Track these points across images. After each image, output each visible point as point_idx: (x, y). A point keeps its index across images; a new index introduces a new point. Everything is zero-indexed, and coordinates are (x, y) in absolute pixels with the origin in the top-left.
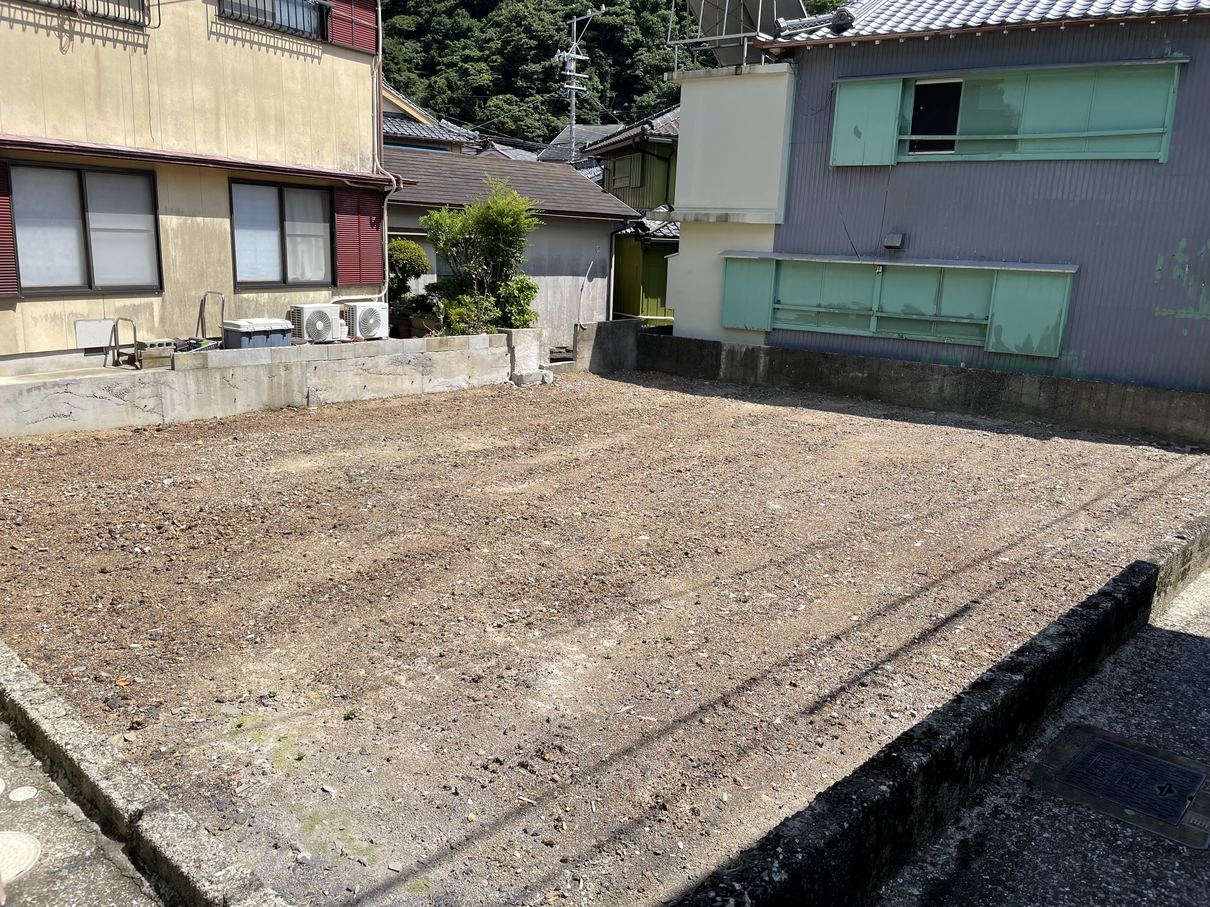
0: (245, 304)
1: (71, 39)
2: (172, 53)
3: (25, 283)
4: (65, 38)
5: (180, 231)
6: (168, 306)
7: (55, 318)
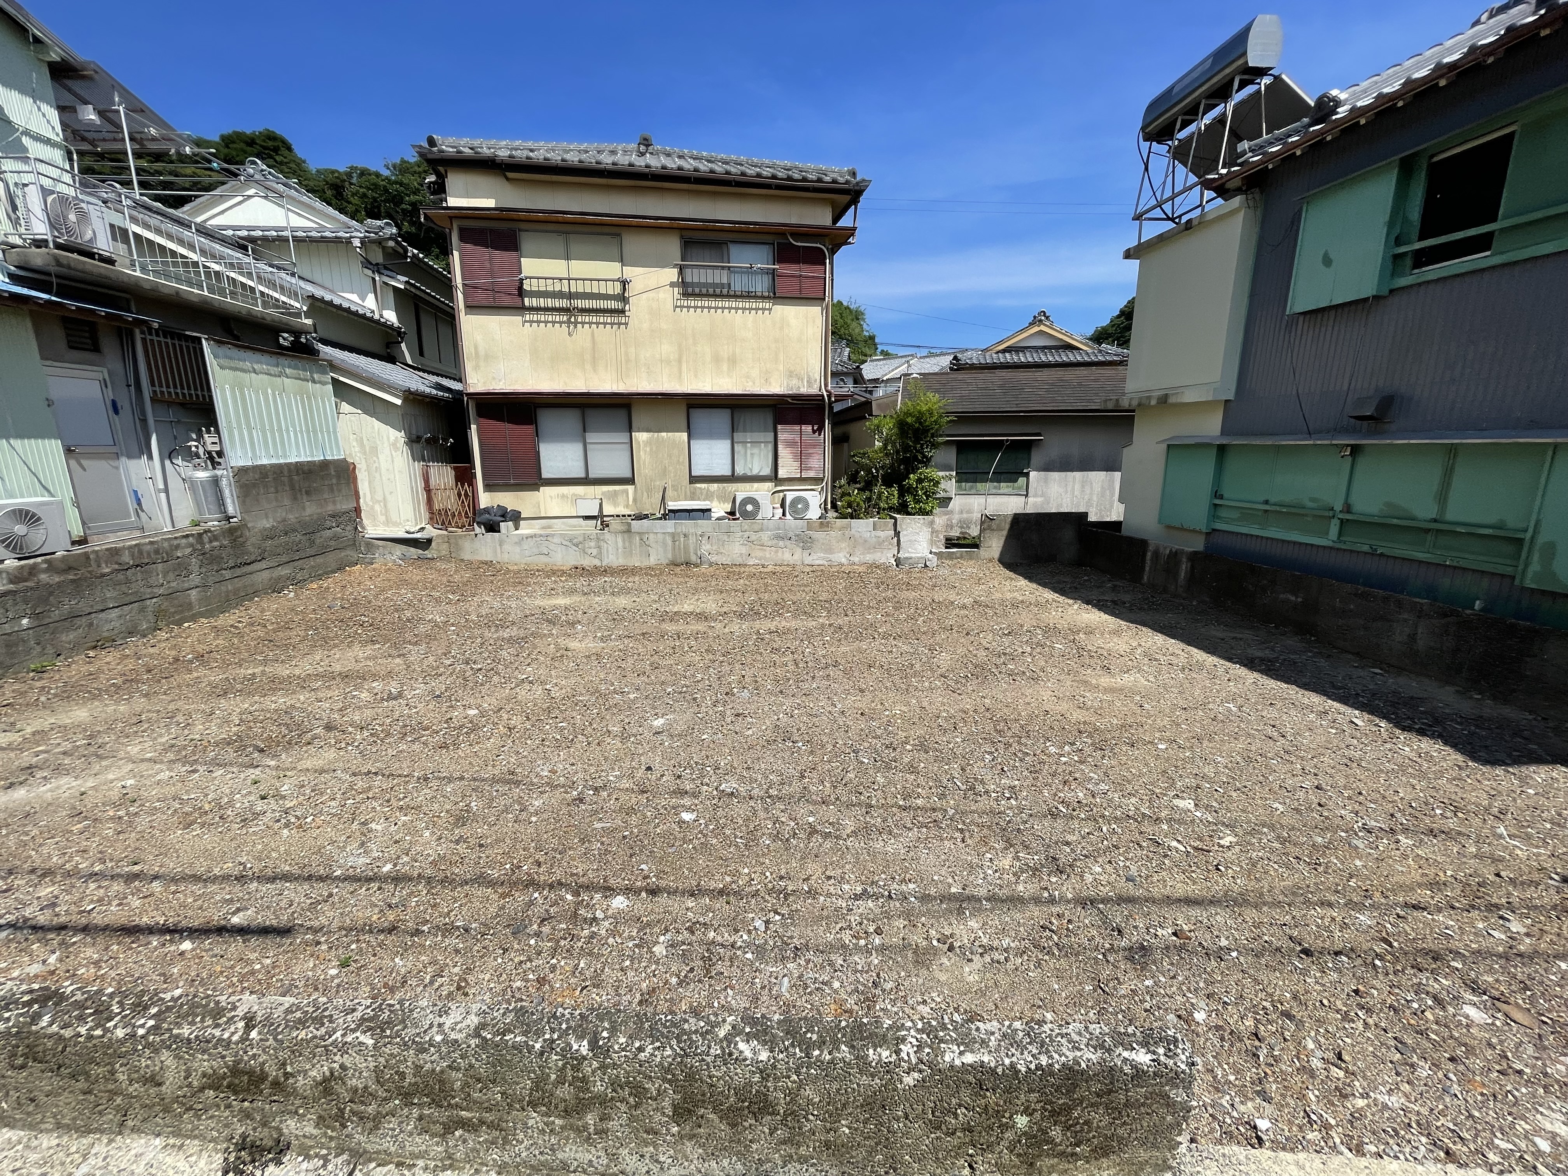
0: (698, 492)
1: (575, 327)
2: (646, 326)
3: (545, 474)
4: (572, 327)
5: (649, 442)
6: (639, 491)
7: (563, 496)
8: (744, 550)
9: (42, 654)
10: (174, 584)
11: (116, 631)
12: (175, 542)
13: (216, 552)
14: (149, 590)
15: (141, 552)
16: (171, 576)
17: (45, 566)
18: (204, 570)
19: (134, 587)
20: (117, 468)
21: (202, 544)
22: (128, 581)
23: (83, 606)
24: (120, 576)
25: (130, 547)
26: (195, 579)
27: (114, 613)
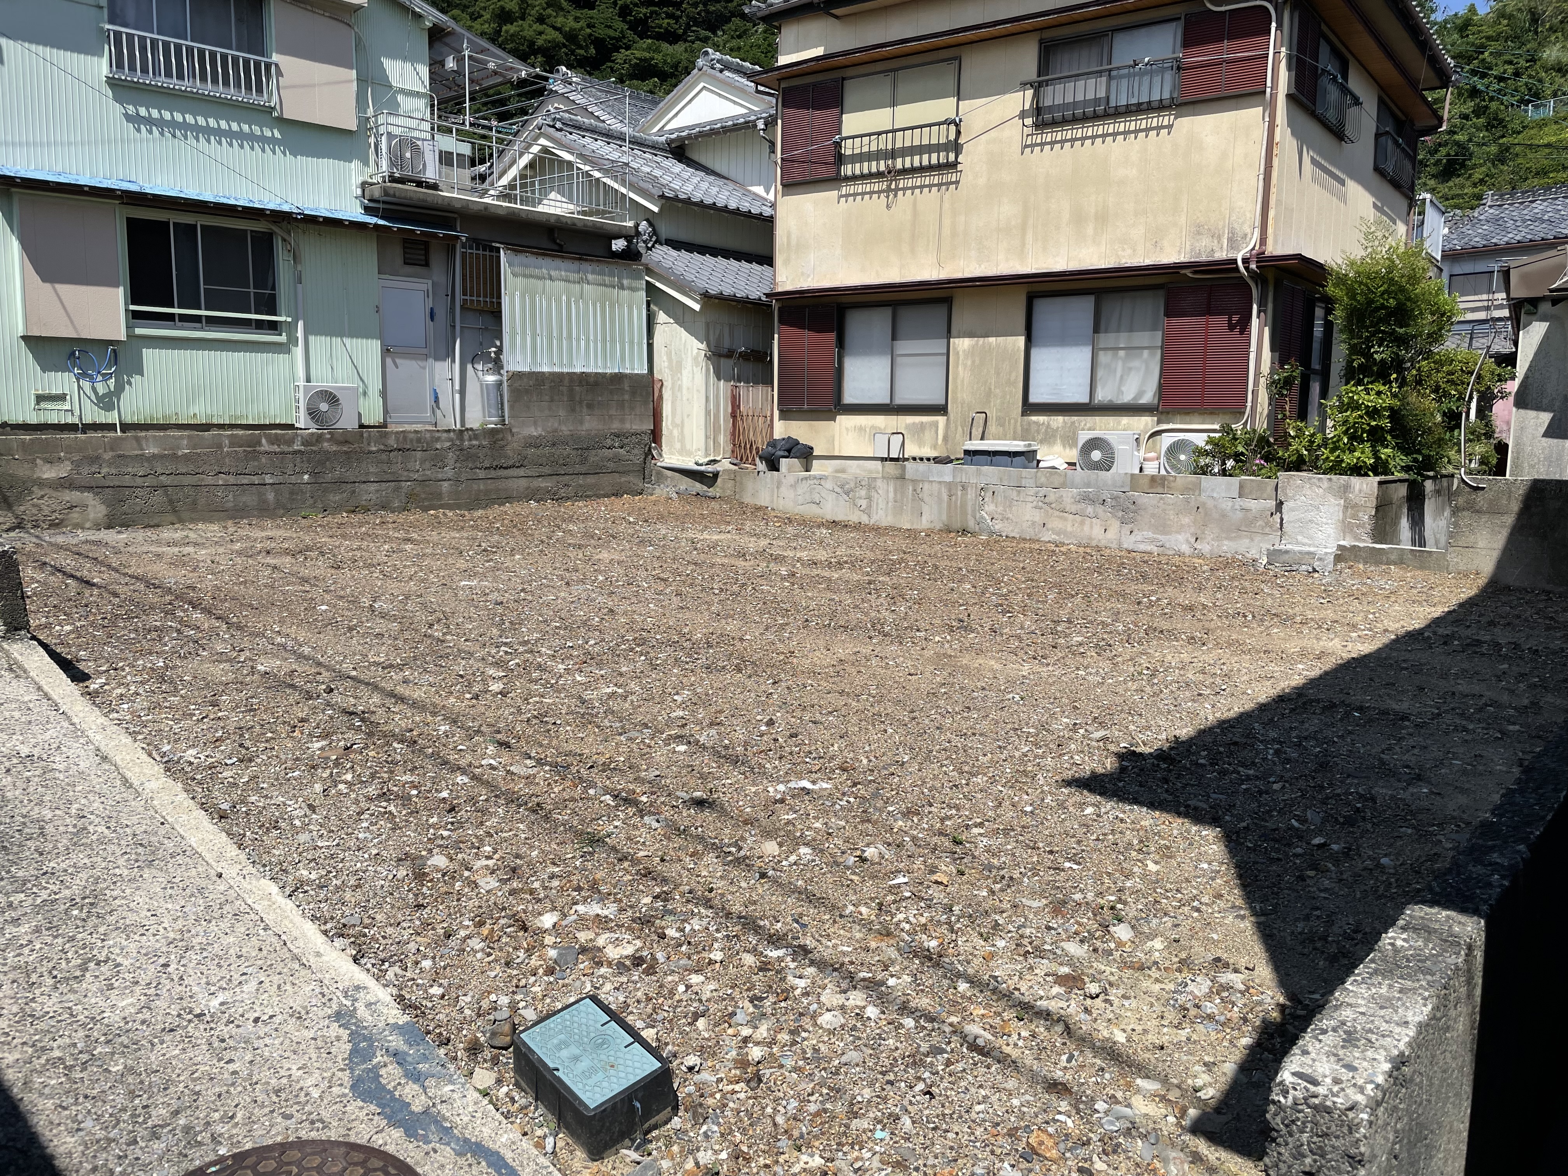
3: (844, 399)
4: (891, 196)
5: (971, 353)
6: (952, 425)
7: (861, 429)
8: (1038, 517)
9: (313, 506)
10: (428, 473)
11: (372, 503)
12: (437, 435)
13: (473, 451)
14: (406, 473)
15: (405, 438)
16: (427, 465)
17: (328, 436)
18: (458, 465)
19: (394, 468)
20: (424, 368)
21: (462, 440)
22: (389, 462)
23: (350, 476)
24: (384, 456)
25: (397, 433)
26: (449, 472)
27: (373, 487)
